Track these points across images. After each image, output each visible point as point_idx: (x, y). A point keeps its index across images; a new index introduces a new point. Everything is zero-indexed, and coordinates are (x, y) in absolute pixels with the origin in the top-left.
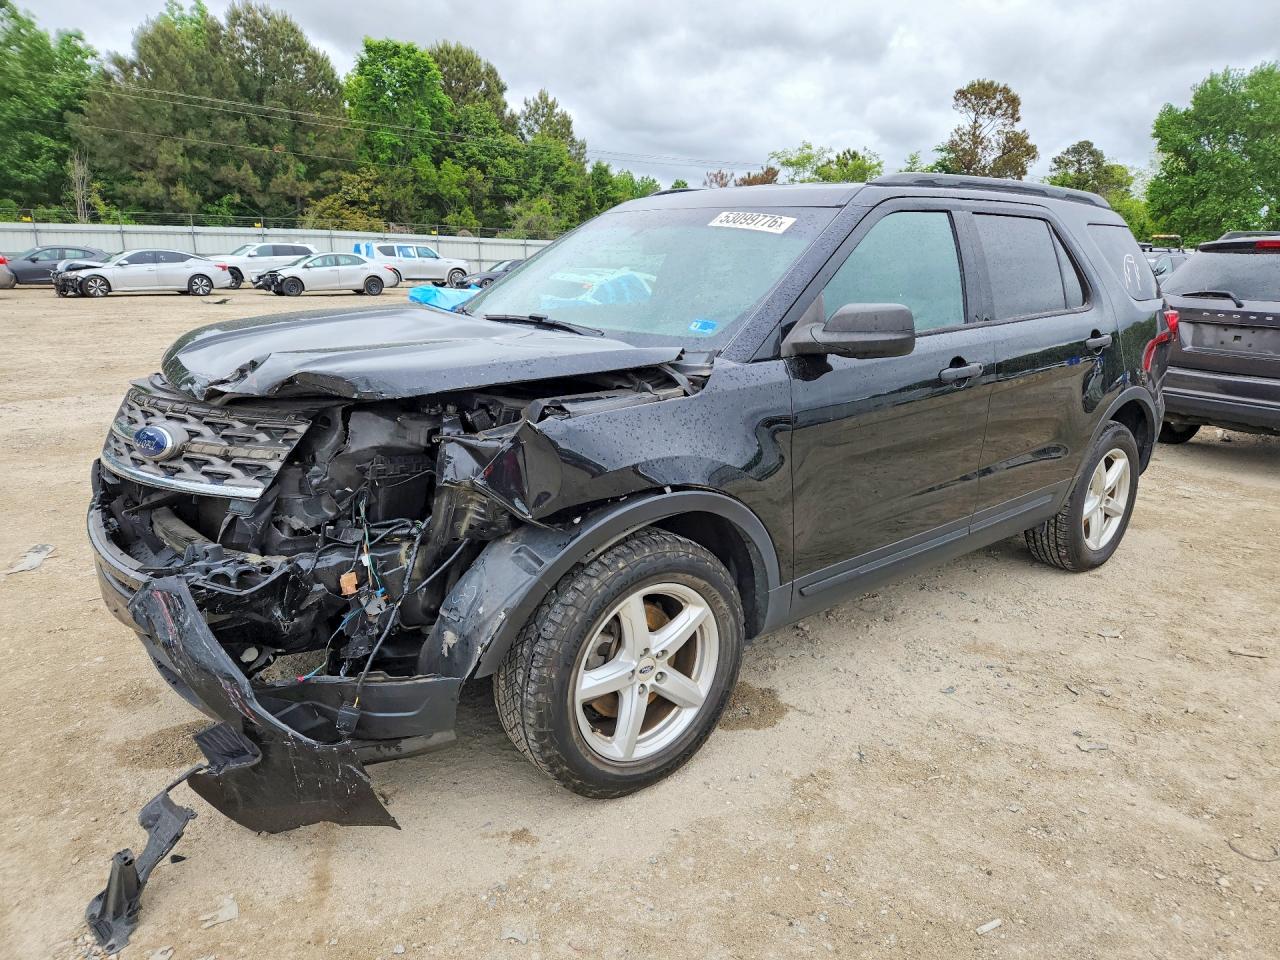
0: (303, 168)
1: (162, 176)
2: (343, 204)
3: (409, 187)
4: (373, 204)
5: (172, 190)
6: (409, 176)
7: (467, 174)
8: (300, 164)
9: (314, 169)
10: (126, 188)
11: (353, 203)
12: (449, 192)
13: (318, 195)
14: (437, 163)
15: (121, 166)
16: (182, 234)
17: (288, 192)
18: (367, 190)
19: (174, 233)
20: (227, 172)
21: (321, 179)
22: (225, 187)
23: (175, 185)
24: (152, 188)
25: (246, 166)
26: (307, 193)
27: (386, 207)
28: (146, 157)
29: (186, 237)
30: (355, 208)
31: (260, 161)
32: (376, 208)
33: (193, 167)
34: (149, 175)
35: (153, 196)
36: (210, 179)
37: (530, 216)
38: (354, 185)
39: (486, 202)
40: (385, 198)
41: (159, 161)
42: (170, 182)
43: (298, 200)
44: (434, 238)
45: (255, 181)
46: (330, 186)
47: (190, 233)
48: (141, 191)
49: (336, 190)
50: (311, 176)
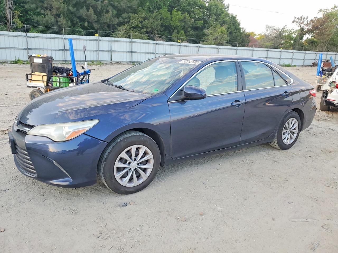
0: (115, 12)
1: (55, 13)
2: (130, 28)
3: (159, 21)
4: (143, 29)
5: (59, 19)
6: (159, 17)
7: (183, 16)
8: (114, 10)
9: (119, 13)
10: (39, 18)
11: (134, 28)
12: (175, 24)
13: (120, 24)
14: (170, 11)
15: (37, 8)
16: (58, 38)
17: (108, 22)
18: (141, 22)
19: (54, 38)
20: (83, 12)
21: (122, 17)
22: (82, 19)
23: (59, 17)
24: (50, 18)
25: (91, 10)
26: (116, 23)
27: (149, 30)
28: (48, 4)
29: (60, 40)
30: (135, 30)
31: (97, 8)
32: (145, 30)
33: (68, 10)
34: (49, 12)
35: (49, 22)
36: (75, 16)
37: (217, 35)
38: (136, 19)
39: (189, 29)
40: (149, 26)
41: (53, 6)
42: (58, 16)
43: (111, 26)
44: (179, 44)
45: (94, 17)
46: (126, 20)
47: (62, 38)
48: (45, 19)
49: (128, 22)
50: (118, 15)
